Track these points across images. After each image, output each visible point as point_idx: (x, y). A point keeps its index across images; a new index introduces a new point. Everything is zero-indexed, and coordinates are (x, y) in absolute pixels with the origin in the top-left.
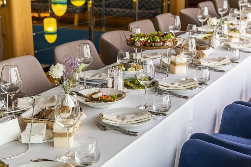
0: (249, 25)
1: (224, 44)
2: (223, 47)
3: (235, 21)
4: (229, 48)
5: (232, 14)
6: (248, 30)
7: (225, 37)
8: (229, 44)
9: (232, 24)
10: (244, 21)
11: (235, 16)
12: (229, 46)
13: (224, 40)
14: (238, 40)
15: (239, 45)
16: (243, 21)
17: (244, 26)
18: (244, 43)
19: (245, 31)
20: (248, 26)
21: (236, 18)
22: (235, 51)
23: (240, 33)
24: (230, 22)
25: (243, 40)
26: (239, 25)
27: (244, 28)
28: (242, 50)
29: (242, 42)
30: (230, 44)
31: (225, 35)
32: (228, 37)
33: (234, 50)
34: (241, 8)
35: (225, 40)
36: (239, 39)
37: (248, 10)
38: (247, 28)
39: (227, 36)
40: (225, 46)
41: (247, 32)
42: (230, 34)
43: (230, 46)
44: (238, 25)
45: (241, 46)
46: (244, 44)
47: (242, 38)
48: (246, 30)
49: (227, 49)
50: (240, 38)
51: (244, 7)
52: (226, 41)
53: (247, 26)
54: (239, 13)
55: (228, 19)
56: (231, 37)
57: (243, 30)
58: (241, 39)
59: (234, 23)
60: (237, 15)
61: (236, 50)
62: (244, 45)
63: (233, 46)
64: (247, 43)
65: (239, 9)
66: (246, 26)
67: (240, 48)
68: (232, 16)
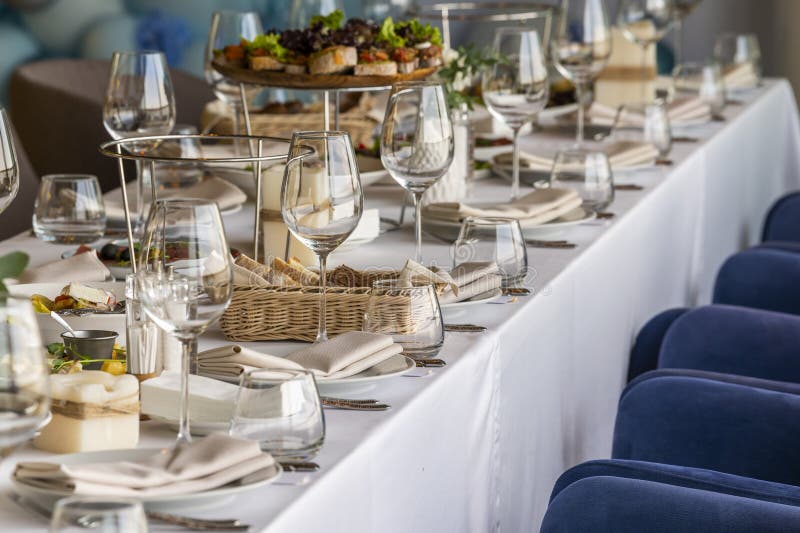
0: (212, 301)
1: (20, 467)
2: (15, 497)
3: (89, 283)
4: (61, 503)
5: (60, 223)
6: (203, 347)
7: (20, 411)
8: (57, 468)
9: (66, 304)
10: (166, 269)
11: (82, 241)
12: (66, 485)
13: (13, 432)
14: (125, 433)
15: (142, 474)
16: (160, 276)
17: (168, 317)
18: (176, 452)
19: (177, 351)
20: (201, 310)
21: (93, 255)
22: (116, 522)
23: (141, 378)
24: (50, 289)
25: (168, 429)
26: (128, 307)
27: (169, 327)
28: (166, 512)
29: (165, 446)
30: (66, 470)
31: (22, 397)
32: (45, 407)
33: (108, 514)
34: (132, 175)
35: (21, 439)
36: (134, 422)
37: (186, 183)
38: (194, 330)
39: (39, 400)
40: (25, 491)
41: (197, 365)
42: (62, 385)
43: (72, 487)
44: (120, 307)
45: (157, 477)
46: (179, 461)
47: (160, 412)
48: (190, 345)
49: (44, 514)
50: (144, 418)
51: (148, 159)
52: (33, 446)
53: (193, 314)
54: (114, 212)
55: (29, 267)
56: (69, 409)
57: (163, 349)
58: (150, 426)
59: (81, 292)
60: (99, 228)
61: (122, 513)
62: (178, 471)
63: (90, 483)
64: (209, 456)
65: (108, 184)
66: (182, 315)
67: (150, 494)
68: (61, 240)
